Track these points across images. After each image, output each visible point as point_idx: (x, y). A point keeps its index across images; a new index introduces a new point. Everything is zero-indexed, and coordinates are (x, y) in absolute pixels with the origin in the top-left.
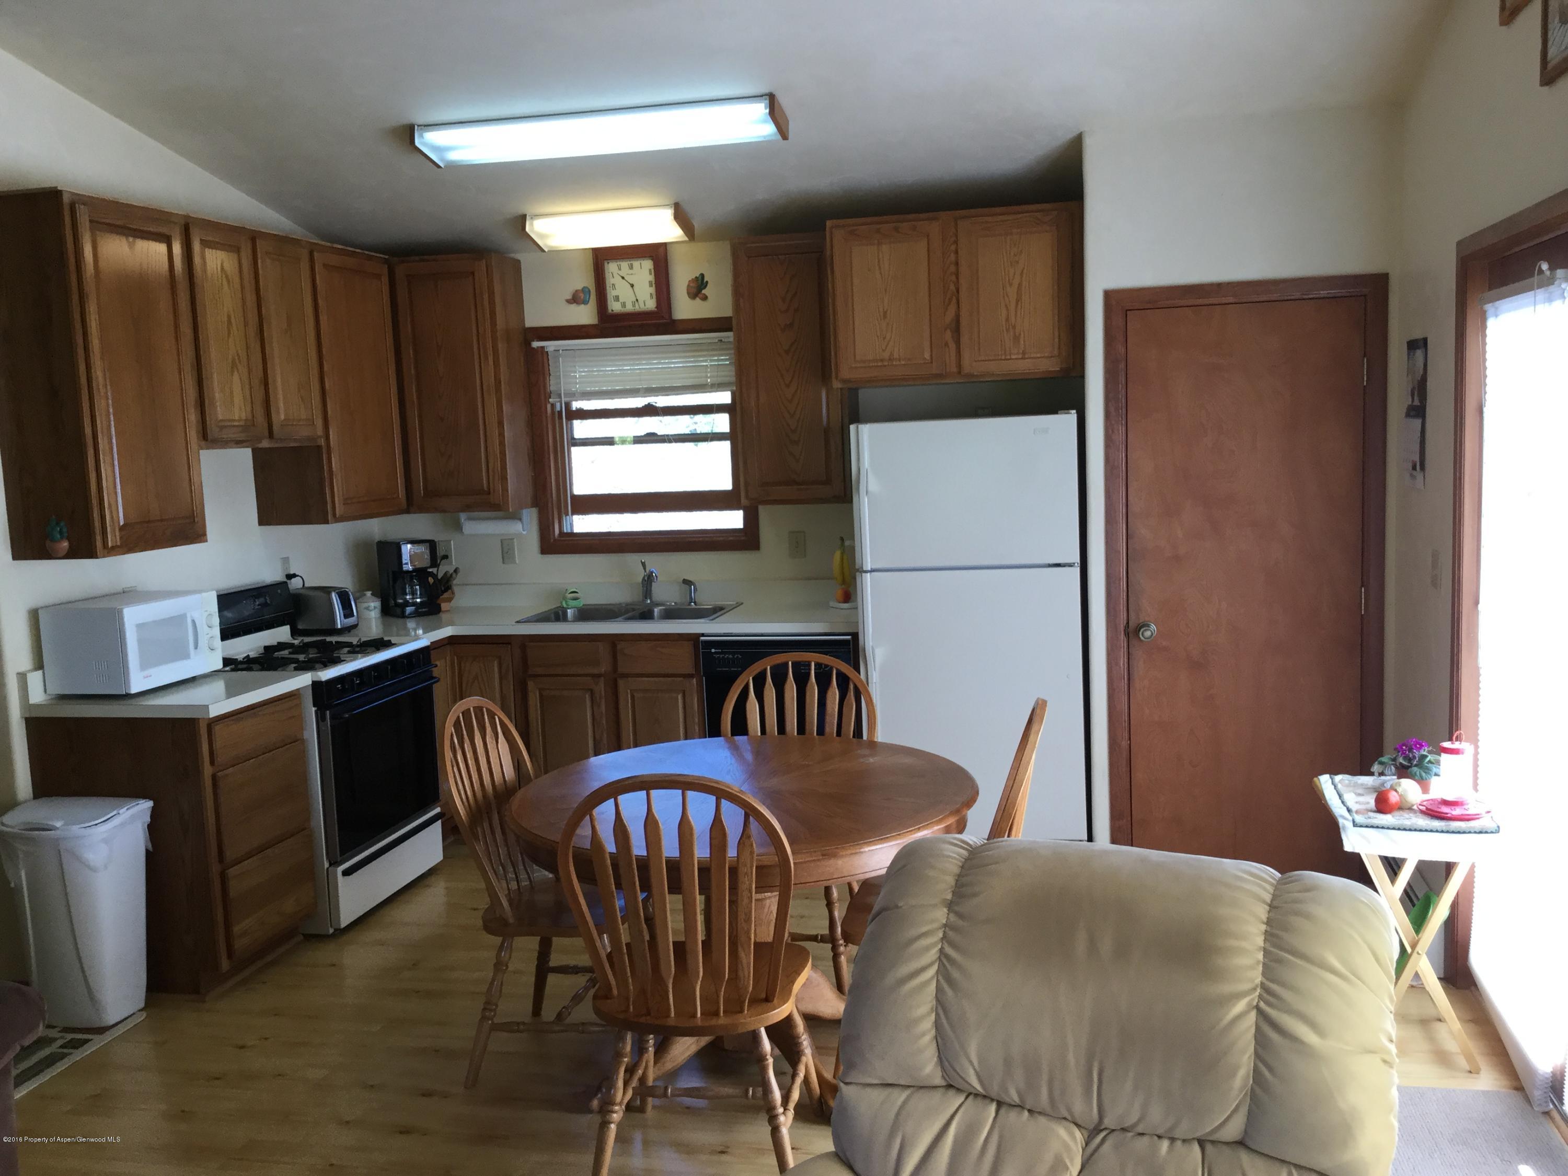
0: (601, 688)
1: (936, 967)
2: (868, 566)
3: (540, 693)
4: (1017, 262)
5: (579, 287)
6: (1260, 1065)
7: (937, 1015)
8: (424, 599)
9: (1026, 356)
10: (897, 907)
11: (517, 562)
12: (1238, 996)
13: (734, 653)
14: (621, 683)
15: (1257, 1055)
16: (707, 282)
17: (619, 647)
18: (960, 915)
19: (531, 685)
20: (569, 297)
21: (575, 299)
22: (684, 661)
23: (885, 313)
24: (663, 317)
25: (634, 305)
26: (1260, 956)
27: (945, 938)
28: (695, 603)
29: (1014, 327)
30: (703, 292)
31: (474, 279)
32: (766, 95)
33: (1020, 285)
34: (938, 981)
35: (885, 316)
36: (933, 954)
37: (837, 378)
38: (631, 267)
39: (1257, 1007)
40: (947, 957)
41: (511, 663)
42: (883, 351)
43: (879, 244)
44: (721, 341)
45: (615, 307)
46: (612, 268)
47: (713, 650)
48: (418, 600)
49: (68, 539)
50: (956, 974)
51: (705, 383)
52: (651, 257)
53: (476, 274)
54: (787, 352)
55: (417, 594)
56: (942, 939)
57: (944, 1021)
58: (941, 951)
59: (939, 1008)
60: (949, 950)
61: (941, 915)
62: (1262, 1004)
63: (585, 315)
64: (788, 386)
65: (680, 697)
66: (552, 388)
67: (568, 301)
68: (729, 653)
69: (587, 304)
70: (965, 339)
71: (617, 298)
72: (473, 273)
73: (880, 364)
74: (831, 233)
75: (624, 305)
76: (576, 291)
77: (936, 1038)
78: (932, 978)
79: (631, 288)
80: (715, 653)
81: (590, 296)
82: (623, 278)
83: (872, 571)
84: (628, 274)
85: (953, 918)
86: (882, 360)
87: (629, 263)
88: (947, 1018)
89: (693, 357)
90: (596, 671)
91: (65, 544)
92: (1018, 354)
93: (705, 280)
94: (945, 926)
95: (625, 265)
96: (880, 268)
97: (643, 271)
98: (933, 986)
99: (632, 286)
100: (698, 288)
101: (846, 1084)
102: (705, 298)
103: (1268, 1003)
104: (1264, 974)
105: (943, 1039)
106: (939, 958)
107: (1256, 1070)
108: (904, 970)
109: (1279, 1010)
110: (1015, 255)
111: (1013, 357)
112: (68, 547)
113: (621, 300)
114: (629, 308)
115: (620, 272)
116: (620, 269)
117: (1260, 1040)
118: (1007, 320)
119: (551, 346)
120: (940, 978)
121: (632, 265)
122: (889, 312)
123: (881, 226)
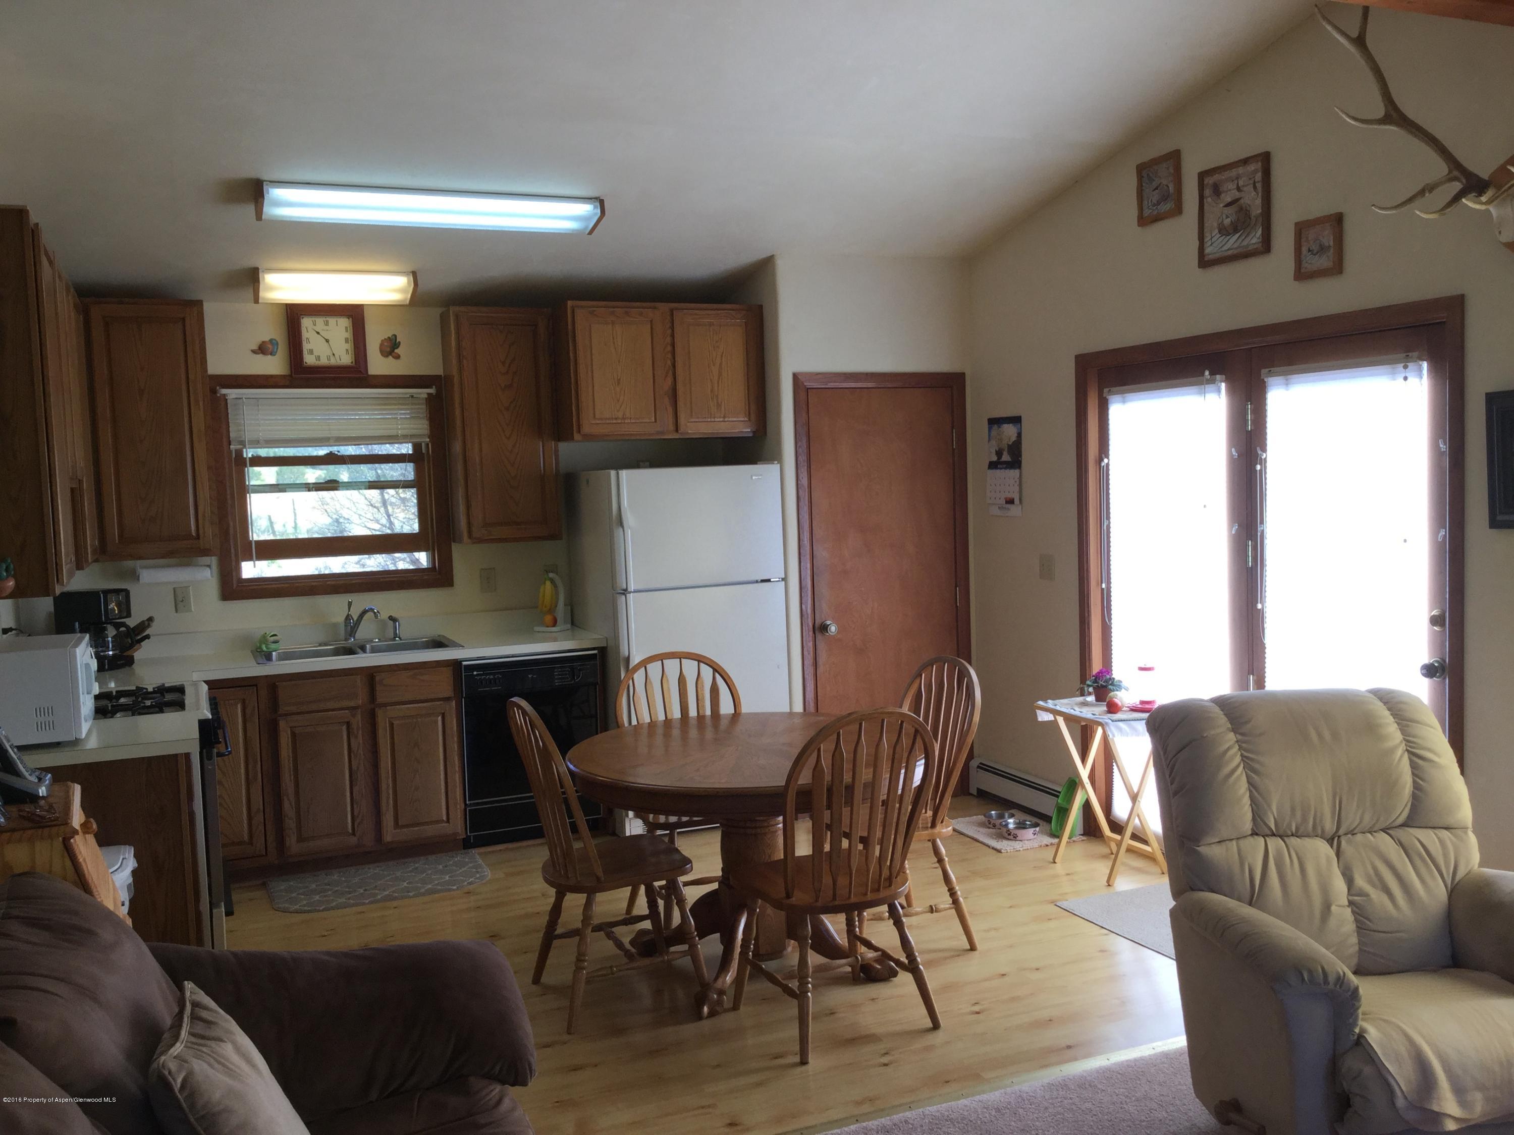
0: (358, 721)
1: (1242, 765)
2: (632, 587)
3: (291, 730)
4: (718, 347)
5: (267, 339)
6: (1415, 778)
7: (1250, 791)
8: (117, 652)
9: (726, 419)
10: (1203, 737)
11: (193, 610)
12: (1396, 747)
13: (494, 674)
14: (380, 713)
15: (1413, 774)
16: (399, 342)
17: (377, 678)
18: (1242, 734)
19: (282, 724)
20: (255, 347)
21: (262, 349)
22: (444, 686)
23: (619, 380)
24: (360, 371)
25: (329, 359)
26: (1396, 725)
27: (1240, 748)
28: (399, 637)
29: (717, 396)
30: (396, 351)
31: (184, 326)
32: (596, 198)
33: (721, 364)
34: (1246, 772)
35: (619, 383)
36: (1238, 759)
37: (579, 432)
38: (327, 324)
39: (1407, 750)
40: (1246, 757)
41: (256, 704)
42: (618, 411)
43: (613, 323)
44: (412, 397)
45: (309, 360)
46: (306, 323)
47: (475, 673)
48: (111, 653)
49: (15, 577)
50: (1257, 766)
51: (395, 434)
52: (348, 317)
53: (187, 322)
54: (507, 409)
55: (109, 647)
56: (1239, 749)
57: (1256, 794)
58: (1242, 755)
59: (1251, 788)
60: (1246, 754)
61: (1231, 736)
62: (1408, 748)
63: (274, 365)
64: (508, 438)
65: (440, 718)
66: (232, 435)
67: (254, 352)
68: (490, 674)
69: (275, 355)
70: (680, 404)
71: (311, 352)
72: (184, 319)
73: (614, 421)
74: (573, 312)
75: (318, 358)
76: (263, 342)
77: (1251, 805)
78: (1242, 773)
79: (326, 344)
80: (477, 675)
81: (277, 349)
82: (318, 333)
83: (635, 592)
84: (323, 330)
85: (1240, 737)
86: (616, 419)
87: (325, 319)
88: (1259, 793)
89: (380, 410)
90: (352, 704)
91: (11, 583)
92: (720, 417)
93: (397, 341)
94: (1237, 741)
95: (320, 321)
96: (614, 343)
97: (340, 329)
98: (1244, 778)
99: (327, 341)
100: (390, 347)
101: (1198, 846)
102: (398, 357)
103: (1410, 747)
104: (1402, 734)
105: (1256, 805)
106: (1242, 760)
107: (1414, 782)
108: (1226, 770)
109: (1417, 749)
110: (717, 342)
111: (716, 420)
112: (13, 586)
113: (316, 353)
114: (324, 361)
115: (315, 328)
116: (315, 325)
117: (1414, 766)
118: (712, 391)
119: (232, 394)
120: (1246, 770)
121: (327, 322)
122: (622, 380)
123: (614, 309)
